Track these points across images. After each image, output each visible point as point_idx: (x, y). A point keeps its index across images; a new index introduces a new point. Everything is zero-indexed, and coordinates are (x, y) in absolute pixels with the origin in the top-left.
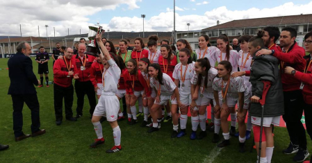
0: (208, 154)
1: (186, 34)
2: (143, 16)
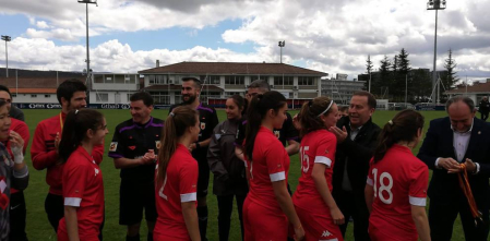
1: (111, 76)
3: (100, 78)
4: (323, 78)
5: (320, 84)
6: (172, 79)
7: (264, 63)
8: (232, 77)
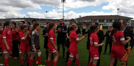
2: (47, 12)
3: (66, 21)
4: (131, 19)
5: (130, 21)
6: (83, 21)
7: (111, 15)
8: (101, 20)
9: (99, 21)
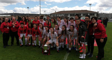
0: (65, 55)
1: (45, 15)
2: (28, 8)
6: (57, 15)
7: (82, 10)
8: (72, 14)
9: (70, 15)
